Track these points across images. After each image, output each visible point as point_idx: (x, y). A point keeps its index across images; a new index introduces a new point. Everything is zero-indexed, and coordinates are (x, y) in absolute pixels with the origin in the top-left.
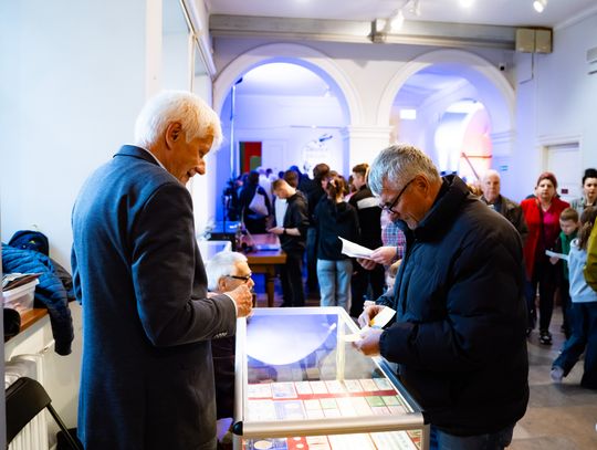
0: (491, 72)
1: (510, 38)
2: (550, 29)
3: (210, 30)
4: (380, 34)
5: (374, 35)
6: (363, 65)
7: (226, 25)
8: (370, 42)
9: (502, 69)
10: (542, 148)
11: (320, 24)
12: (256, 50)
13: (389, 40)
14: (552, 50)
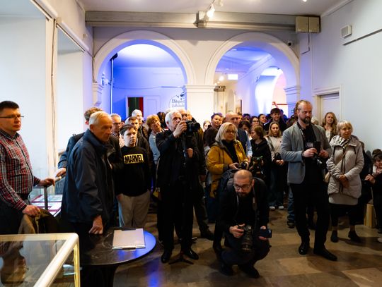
0: (283, 47)
1: (292, 23)
2: (319, 17)
3: (86, 21)
4: (202, 22)
5: (198, 22)
6: (195, 44)
7: (97, 18)
8: (196, 27)
9: (290, 44)
10: (316, 98)
11: (161, 15)
12: (122, 35)
13: (209, 25)
14: (320, 31)
